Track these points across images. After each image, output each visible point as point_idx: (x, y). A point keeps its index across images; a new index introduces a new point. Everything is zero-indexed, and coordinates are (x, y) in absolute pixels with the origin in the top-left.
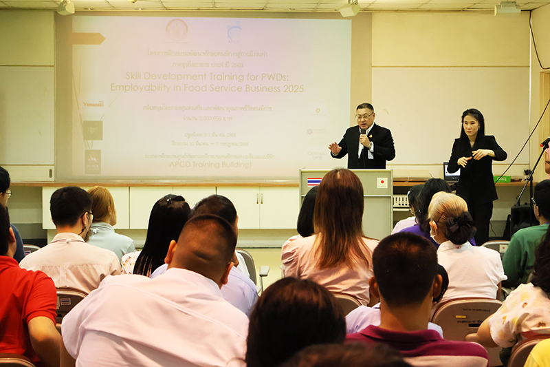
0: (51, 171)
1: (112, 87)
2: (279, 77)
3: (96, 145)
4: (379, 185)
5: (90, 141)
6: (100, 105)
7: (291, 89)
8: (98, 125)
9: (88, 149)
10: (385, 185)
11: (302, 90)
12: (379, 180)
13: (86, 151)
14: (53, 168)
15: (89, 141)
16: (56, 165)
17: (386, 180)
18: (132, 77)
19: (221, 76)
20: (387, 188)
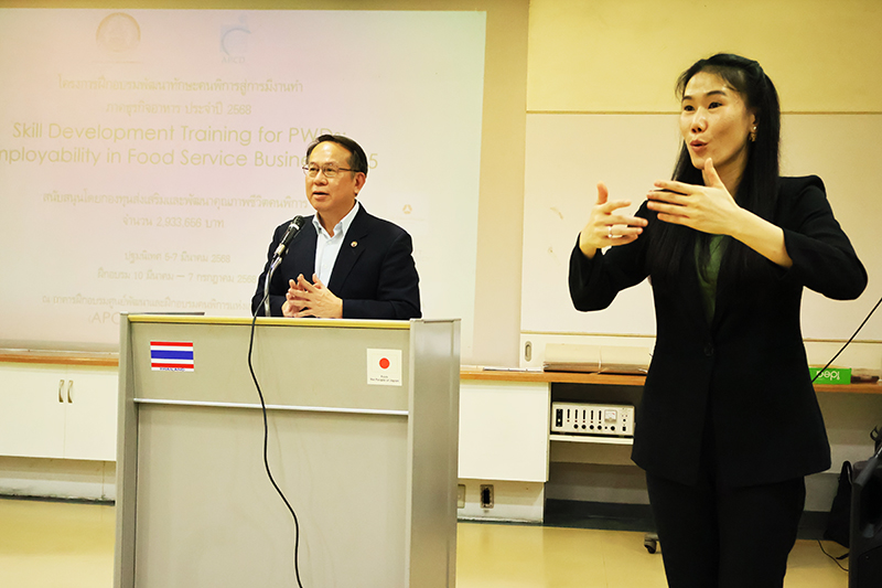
10: (395, 374)
11: (374, 164)
17: (395, 356)
18: (25, 132)
19: (205, 133)
20: (400, 384)
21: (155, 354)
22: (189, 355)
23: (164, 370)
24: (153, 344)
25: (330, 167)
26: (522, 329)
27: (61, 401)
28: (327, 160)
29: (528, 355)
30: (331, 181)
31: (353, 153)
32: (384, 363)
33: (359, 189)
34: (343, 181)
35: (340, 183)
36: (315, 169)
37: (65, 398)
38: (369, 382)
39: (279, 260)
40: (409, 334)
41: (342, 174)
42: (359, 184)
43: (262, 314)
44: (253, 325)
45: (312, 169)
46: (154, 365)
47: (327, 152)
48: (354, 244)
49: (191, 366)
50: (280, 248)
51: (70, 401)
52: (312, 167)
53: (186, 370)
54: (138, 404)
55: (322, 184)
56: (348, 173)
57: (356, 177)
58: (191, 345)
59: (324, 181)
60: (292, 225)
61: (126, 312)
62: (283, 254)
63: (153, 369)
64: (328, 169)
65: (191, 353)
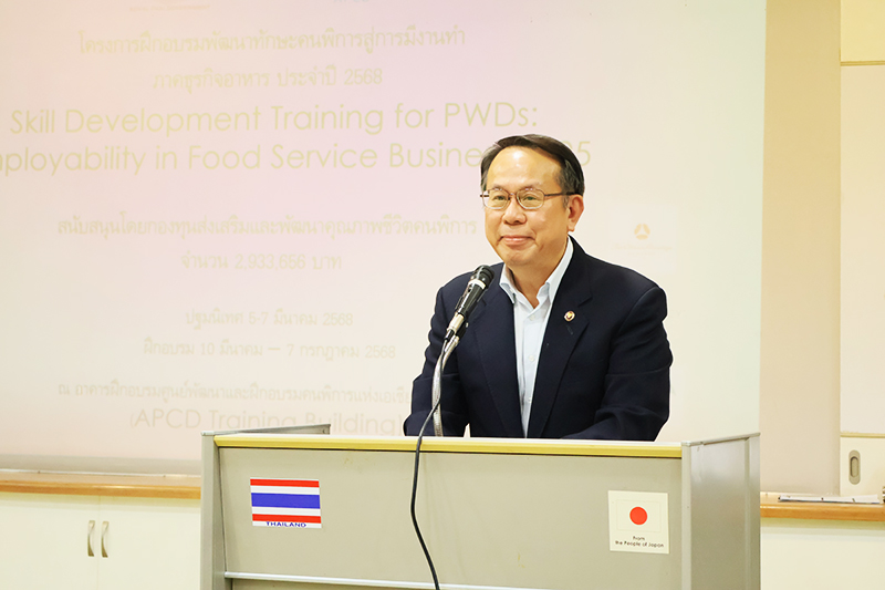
4: (621, 529)
10: (656, 532)
12: (621, 503)
17: (657, 504)
19: (310, 115)
20: (665, 550)
21: (258, 500)
22: (313, 502)
23: (273, 526)
24: (254, 482)
25: (530, 193)
26: (844, 428)
27: (91, 554)
28: (522, 181)
29: (854, 473)
30: (531, 215)
31: (562, 163)
32: (639, 516)
33: (575, 221)
34: (550, 215)
35: (546, 216)
36: (504, 197)
37: (97, 550)
38: (614, 547)
39: (455, 340)
40: (680, 467)
41: (549, 203)
42: (573, 215)
43: (430, 432)
44: (418, 452)
45: (500, 198)
46: (257, 517)
47: (518, 166)
48: (570, 315)
50: (456, 322)
51: (105, 555)
52: (498, 194)
53: (309, 525)
54: (231, 581)
55: (517, 223)
56: (558, 199)
57: (570, 204)
58: (315, 484)
59: (520, 217)
60: (475, 282)
61: (212, 432)
62: (461, 332)
63: (257, 523)
64: (524, 195)
65: (317, 498)
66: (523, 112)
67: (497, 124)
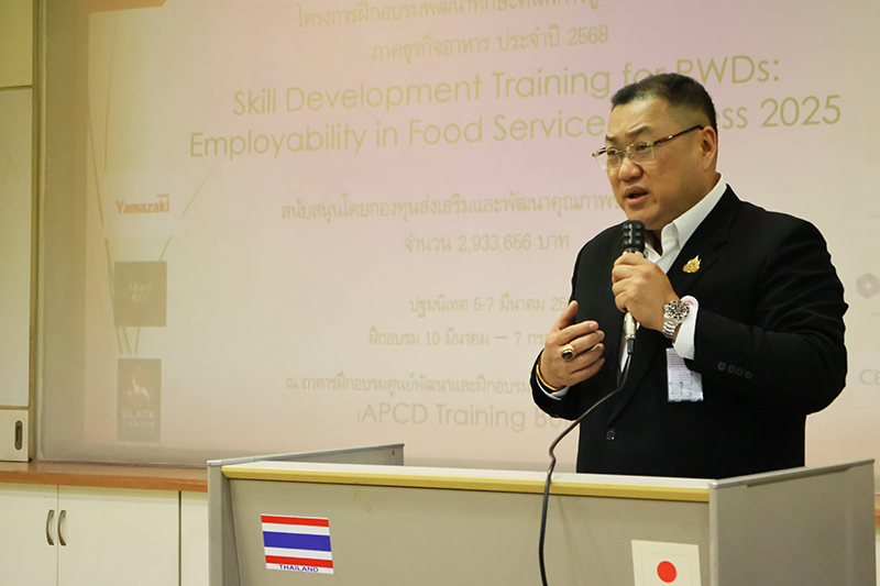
0: (19, 427)
1: (193, 144)
2: (743, 69)
3: (148, 342)
5: (131, 330)
6: (161, 208)
7: (790, 117)
8: (154, 274)
9: (126, 356)
11: (832, 114)
13: (121, 361)
14: (24, 417)
15: (127, 329)
16: (32, 407)
18: (251, 105)
19: (532, 81)
21: (272, 539)
22: (322, 543)
23: (286, 569)
24: (266, 519)
32: (667, 571)
40: (708, 510)
46: (271, 559)
49: (328, 564)
53: (322, 570)
58: (324, 523)
63: (270, 566)
65: (327, 538)
66: (763, 66)
67: (734, 81)
